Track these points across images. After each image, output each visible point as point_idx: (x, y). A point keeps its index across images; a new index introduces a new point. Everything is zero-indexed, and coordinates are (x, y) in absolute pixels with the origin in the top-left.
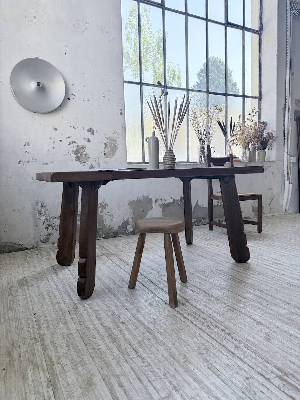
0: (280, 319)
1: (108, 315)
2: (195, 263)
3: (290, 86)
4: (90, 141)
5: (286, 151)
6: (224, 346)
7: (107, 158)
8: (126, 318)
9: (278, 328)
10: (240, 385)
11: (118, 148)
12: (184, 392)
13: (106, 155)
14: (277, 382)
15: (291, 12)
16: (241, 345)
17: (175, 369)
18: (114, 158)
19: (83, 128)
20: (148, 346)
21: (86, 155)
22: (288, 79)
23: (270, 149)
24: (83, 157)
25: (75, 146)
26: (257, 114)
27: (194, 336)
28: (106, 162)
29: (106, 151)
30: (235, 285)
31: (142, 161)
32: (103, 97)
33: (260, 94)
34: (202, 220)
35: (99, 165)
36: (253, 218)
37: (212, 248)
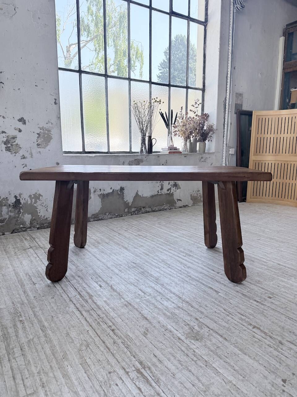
0: (164, 314)
1: (10, 313)
2: (116, 257)
3: (232, 80)
4: (22, 131)
5: (225, 143)
6: (104, 342)
7: (40, 148)
8: (27, 315)
9: (159, 322)
10: (101, 379)
11: (52, 139)
12: (49, 388)
13: (39, 145)
14: (134, 375)
15: (234, 6)
16: (119, 341)
17: (51, 366)
18: (48, 148)
19: (14, 117)
20: (36, 344)
21: (17, 145)
22: (229, 73)
23: (210, 141)
24: (14, 147)
25: (5, 136)
26: (200, 105)
27: (82, 333)
28: (40, 152)
29: (40, 141)
30: (141, 279)
31: (81, 150)
32: (36, 86)
33: (204, 86)
34: (142, 209)
35: (32, 155)
36: (191, 206)
37: (140, 240)
